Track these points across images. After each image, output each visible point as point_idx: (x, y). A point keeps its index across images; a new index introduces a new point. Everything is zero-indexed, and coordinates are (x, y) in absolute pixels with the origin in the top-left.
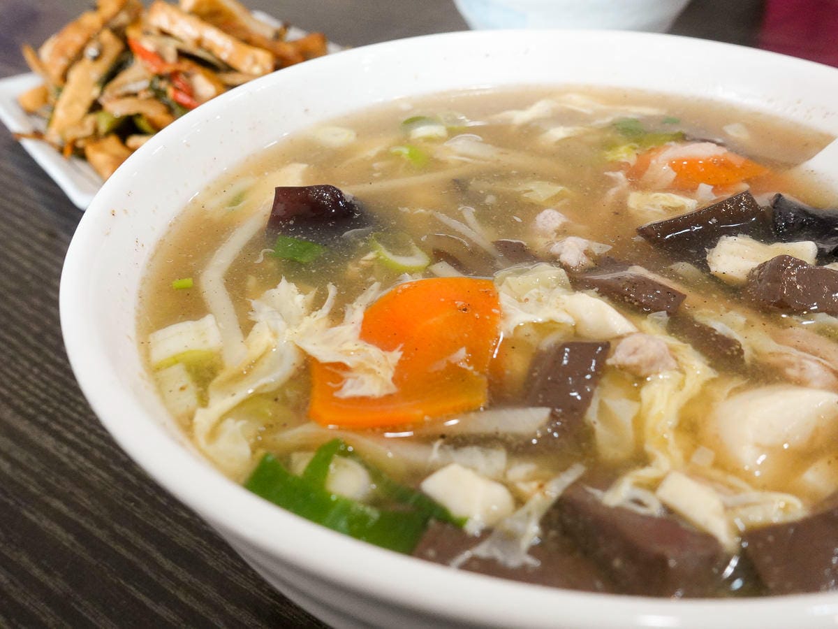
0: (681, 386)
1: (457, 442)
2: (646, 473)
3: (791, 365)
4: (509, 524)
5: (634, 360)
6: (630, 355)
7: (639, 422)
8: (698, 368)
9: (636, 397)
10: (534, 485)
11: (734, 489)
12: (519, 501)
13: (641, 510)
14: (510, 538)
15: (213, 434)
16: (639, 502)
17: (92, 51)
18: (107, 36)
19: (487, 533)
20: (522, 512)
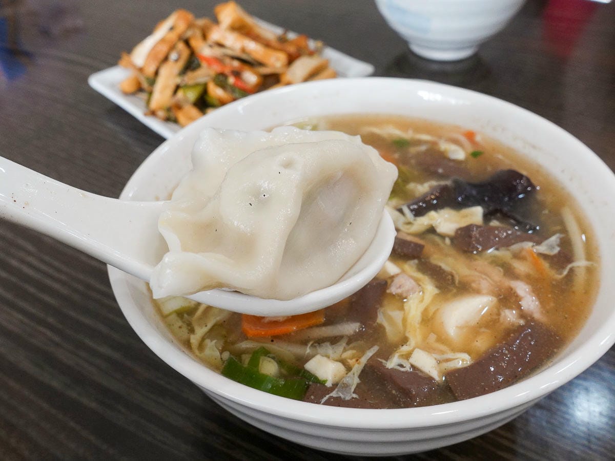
0: (422, 301)
1: (320, 342)
2: (405, 349)
3: (474, 281)
4: (345, 381)
5: (399, 291)
6: (397, 288)
7: (404, 320)
8: (430, 289)
9: (402, 308)
10: (354, 360)
11: (442, 352)
12: (349, 369)
13: (402, 369)
14: (346, 386)
15: (201, 346)
16: (401, 366)
17: (173, 56)
18: (181, 46)
19: (335, 385)
20: (350, 374)
